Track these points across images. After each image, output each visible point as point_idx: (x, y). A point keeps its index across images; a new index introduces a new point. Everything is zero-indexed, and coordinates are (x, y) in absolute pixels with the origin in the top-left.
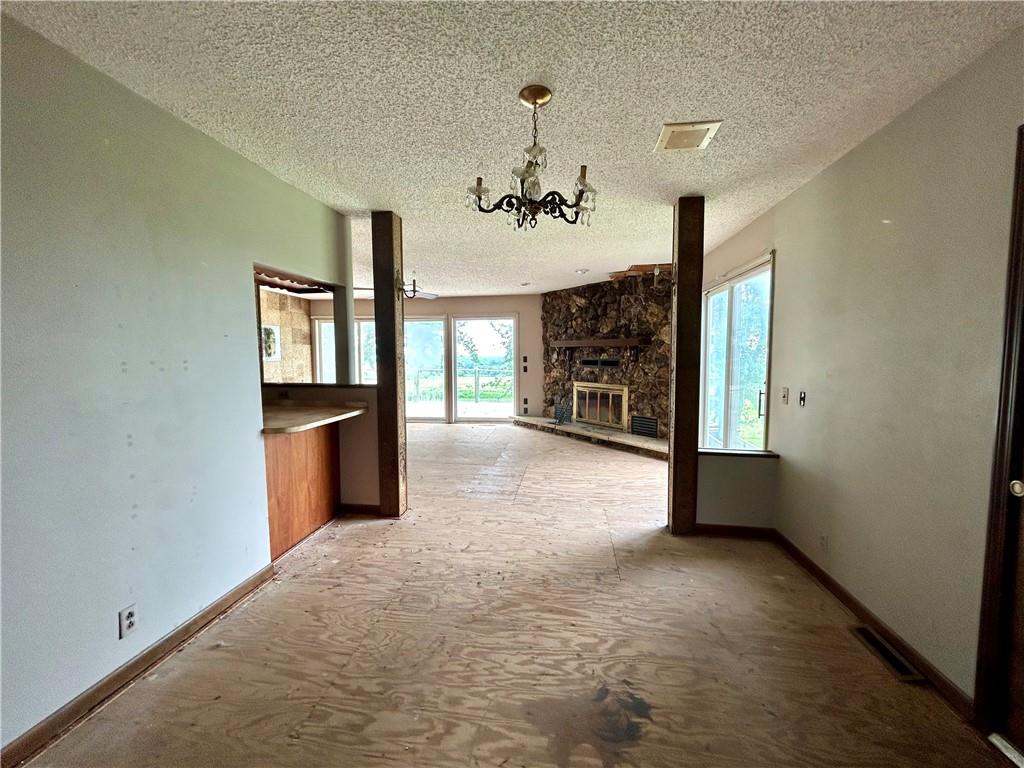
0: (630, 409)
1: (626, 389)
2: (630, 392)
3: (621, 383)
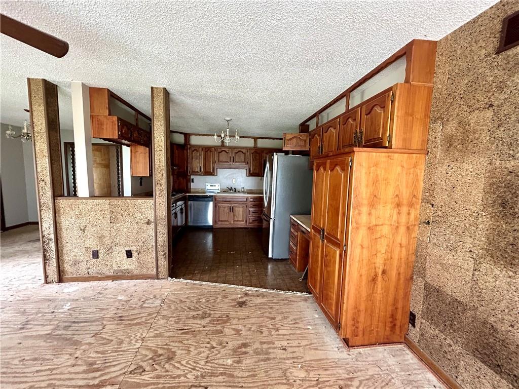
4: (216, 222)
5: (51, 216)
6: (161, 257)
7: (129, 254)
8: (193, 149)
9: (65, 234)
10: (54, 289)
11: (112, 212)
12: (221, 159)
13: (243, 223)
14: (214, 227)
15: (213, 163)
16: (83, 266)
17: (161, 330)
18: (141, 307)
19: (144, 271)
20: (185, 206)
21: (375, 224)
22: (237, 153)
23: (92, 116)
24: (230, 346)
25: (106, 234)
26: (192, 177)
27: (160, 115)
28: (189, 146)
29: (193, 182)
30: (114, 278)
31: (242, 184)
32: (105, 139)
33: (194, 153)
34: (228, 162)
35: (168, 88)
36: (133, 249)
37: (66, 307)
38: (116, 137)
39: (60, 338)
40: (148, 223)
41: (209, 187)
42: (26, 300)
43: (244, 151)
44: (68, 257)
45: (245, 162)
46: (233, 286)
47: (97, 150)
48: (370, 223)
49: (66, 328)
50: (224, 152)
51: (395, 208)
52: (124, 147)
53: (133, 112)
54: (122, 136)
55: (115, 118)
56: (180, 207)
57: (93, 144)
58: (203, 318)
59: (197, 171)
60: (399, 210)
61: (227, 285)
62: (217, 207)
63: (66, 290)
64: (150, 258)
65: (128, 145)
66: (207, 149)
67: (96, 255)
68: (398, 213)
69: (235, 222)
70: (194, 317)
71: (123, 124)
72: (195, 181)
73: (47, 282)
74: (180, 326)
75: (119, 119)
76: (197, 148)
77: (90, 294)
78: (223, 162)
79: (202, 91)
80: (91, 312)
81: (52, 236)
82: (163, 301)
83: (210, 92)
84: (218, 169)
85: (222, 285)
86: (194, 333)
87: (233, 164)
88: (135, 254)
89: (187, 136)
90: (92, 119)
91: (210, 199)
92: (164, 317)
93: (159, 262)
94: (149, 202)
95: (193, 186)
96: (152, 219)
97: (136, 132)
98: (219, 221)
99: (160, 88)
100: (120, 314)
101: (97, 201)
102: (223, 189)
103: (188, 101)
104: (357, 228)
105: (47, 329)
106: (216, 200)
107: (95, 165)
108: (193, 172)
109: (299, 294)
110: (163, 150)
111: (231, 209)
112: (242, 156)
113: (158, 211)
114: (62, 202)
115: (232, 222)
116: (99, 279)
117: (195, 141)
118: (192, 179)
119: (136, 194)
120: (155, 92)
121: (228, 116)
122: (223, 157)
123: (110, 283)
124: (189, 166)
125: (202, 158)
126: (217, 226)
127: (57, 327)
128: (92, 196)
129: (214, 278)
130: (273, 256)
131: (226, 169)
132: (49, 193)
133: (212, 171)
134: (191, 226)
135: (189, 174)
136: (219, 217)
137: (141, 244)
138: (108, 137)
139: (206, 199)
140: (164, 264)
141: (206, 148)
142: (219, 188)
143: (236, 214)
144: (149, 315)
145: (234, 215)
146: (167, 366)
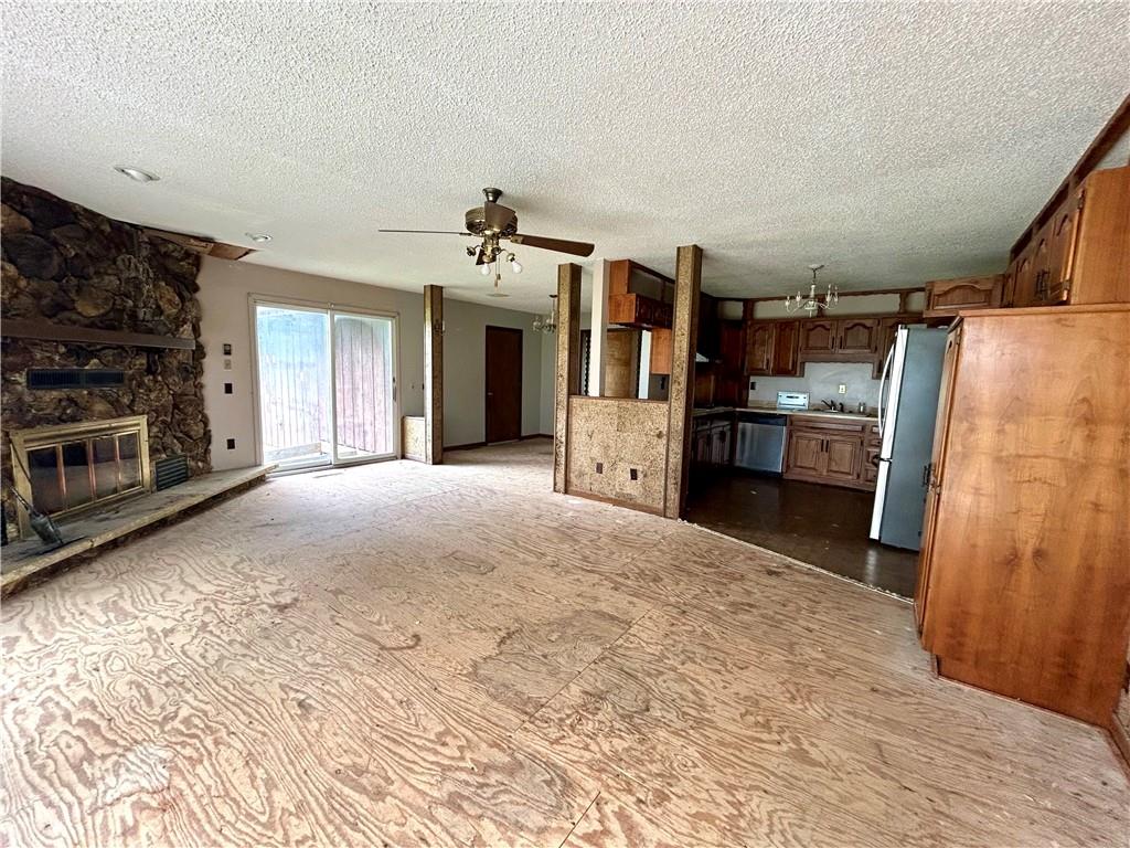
0: (153, 451)
1: (143, 420)
2: (150, 425)
3: (134, 413)
4: (788, 466)
5: (565, 416)
6: (671, 487)
7: (634, 475)
8: (757, 327)
9: (574, 438)
10: (560, 497)
11: (620, 417)
12: (811, 343)
13: (850, 477)
14: (785, 477)
15: (795, 352)
16: (587, 480)
17: (653, 559)
18: (638, 535)
19: (649, 502)
20: (731, 429)
21: (1014, 453)
22: (848, 329)
23: (610, 297)
24: (731, 598)
25: (612, 443)
26: (752, 379)
27: (686, 284)
28: (749, 323)
29: (753, 388)
30: (617, 502)
31: (859, 396)
32: (621, 324)
33: (757, 334)
34: (826, 348)
35: (699, 244)
36: (639, 468)
37: (570, 514)
38: (633, 321)
39: (563, 533)
40: (660, 436)
41: (784, 400)
42: (539, 500)
43: (868, 323)
44: (574, 467)
45: (869, 346)
46: (770, 552)
47: (617, 338)
48: (1001, 451)
49: (568, 528)
50: (819, 328)
51: (1076, 425)
52: (644, 332)
53: (659, 280)
54: (640, 318)
55: (633, 296)
56: (721, 429)
57: (609, 330)
58: (707, 566)
59: (760, 366)
60: (1090, 431)
61: (762, 549)
62: (794, 439)
63: (570, 501)
64: (658, 484)
65: (648, 330)
66: (785, 325)
67: (600, 468)
68: (1088, 436)
69: (830, 473)
70: (695, 562)
71: (643, 301)
72: (757, 387)
73: (555, 491)
74: (676, 563)
75: (637, 296)
76: (765, 323)
77: (590, 509)
78: (816, 348)
79: (750, 238)
80: (589, 523)
81: (563, 439)
82: (664, 538)
83: (760, 237)
84: (807, 364)
85: (755, 547)
86: (690, 574)
87: (840, 351)
88: (640, 476)
89: (749, 304)
90: (611, 300)
91: (781, 421)
92: (660, 550)
93: (669, 492)
94: (664, 406)
95: (752, 395)
96: (665, 431)
97: (659, 310)
98: (796, 466)
99: (688, 247)
100: (616, 533)
101: (606, 402)
102: (814, 405)
103: (732, 253)
104: (965, 456)
105: (555, 524)
106: (791, 424)
107: (613, 362)
108: (753, 369)
109: (895, 596)
110: (686, 333)
111: (826, 447)
112: (863, 335)
113: (672, 420)
114: (576, 401)
115: (825, 473)
116: (601, 500)
117: (763, 311)
118: (753, 384)
119: (652, 397)
120: (682, 254)
121: (812, 261)
122: (816, 338)
123: (610, 507)
124: (747, 358)
125: (773, 341)
126: (793, 475)
127: (562, 525)
128: (602, 396)
129: (744, 536)
130: (880, 537)
131: (822, 364)
132: (565, 390)
133: (790, 368)
134: (740, 468)
135: (745, 374)
136: (796, 459)
137: (648, 463)
138: (624, 322)
139: (772, 421)
140: (674, 496)
141: (782, 324)
142: (806, 402)
143: (836, 456)
144: (645, 543)
145: (830, 459)
146: (651, 584)
